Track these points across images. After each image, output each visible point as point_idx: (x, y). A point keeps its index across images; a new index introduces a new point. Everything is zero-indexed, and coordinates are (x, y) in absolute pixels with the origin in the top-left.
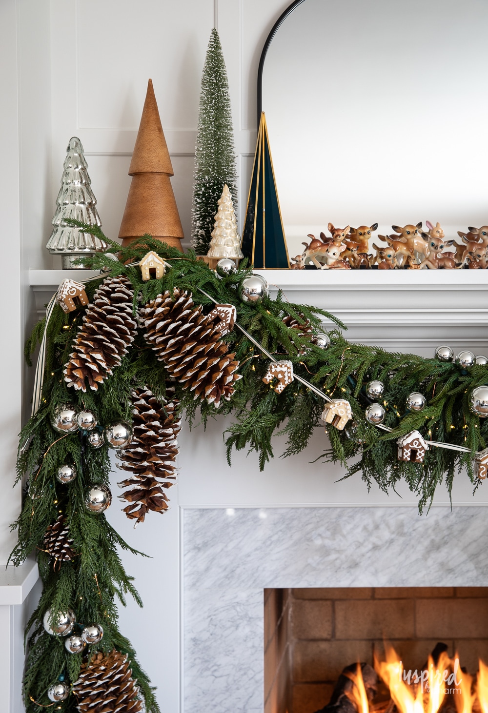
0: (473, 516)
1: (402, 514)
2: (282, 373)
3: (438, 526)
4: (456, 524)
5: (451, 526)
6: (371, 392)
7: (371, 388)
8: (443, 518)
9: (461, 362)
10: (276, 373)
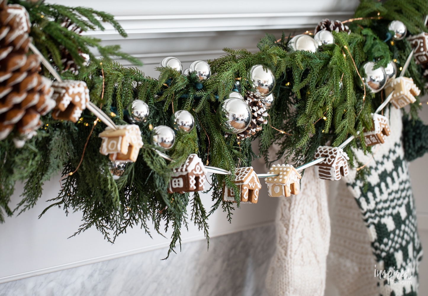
0: (113, 270)
1: (52, 281)
2: (79, 94)
3: (84, 288)
4: (100, 282)
5: (96, 285)
6: (136, 115)
7: (135, 111)
8: (88, 278)
9: (198, 75)
10: (73, 95)
